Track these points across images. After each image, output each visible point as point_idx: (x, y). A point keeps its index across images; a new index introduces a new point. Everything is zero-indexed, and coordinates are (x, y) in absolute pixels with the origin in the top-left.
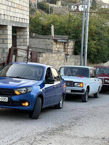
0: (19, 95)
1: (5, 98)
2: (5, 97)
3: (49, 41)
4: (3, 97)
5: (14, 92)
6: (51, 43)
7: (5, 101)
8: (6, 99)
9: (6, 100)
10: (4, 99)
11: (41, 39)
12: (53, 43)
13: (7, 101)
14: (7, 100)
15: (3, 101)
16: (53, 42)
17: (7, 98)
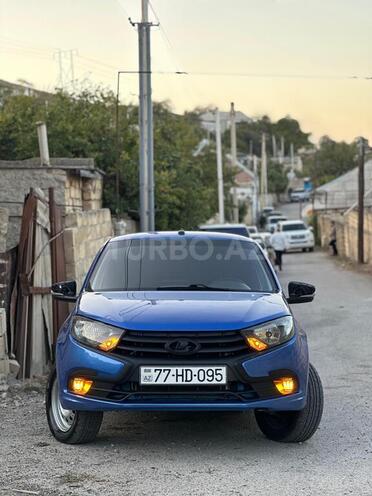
0: (265, 351)
1: (214, 369)
2: (213, 365)
3: (50, 176)
4: (206, 369)
5: (245, 342)
6: (57, 184)
7: (215, 382)
8: (218, 375)
9: (219, 377)
10: (210, 373)
11: (21, 172)
12: (64, 183)
13: (224, 382)
14: (224, 377)
15: (206, 382)
16: (65, 178)
17: (223, 370)
